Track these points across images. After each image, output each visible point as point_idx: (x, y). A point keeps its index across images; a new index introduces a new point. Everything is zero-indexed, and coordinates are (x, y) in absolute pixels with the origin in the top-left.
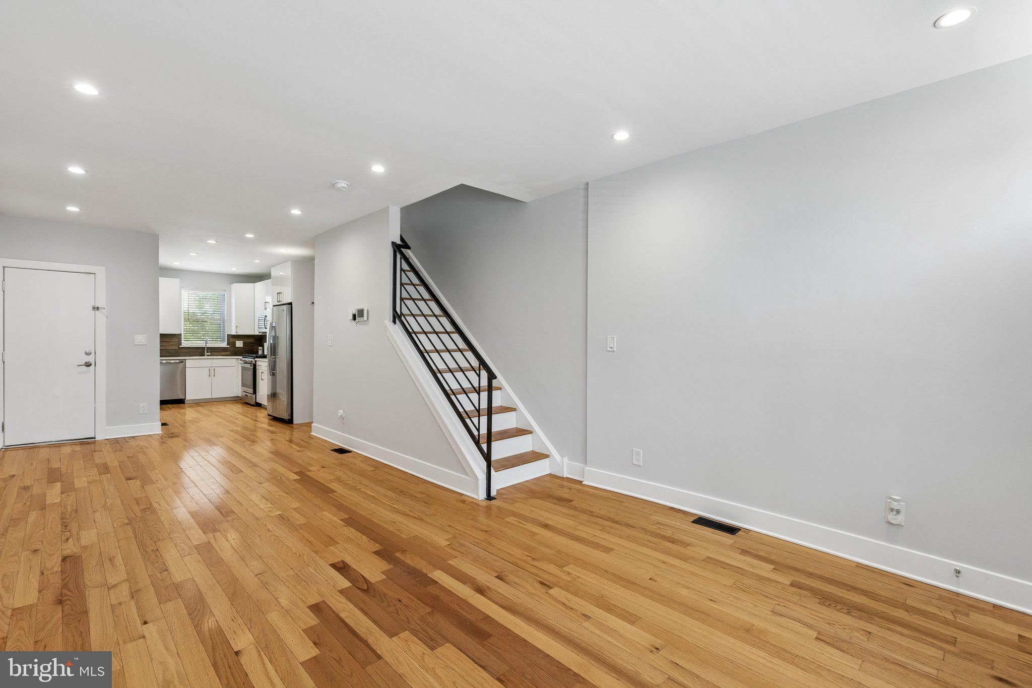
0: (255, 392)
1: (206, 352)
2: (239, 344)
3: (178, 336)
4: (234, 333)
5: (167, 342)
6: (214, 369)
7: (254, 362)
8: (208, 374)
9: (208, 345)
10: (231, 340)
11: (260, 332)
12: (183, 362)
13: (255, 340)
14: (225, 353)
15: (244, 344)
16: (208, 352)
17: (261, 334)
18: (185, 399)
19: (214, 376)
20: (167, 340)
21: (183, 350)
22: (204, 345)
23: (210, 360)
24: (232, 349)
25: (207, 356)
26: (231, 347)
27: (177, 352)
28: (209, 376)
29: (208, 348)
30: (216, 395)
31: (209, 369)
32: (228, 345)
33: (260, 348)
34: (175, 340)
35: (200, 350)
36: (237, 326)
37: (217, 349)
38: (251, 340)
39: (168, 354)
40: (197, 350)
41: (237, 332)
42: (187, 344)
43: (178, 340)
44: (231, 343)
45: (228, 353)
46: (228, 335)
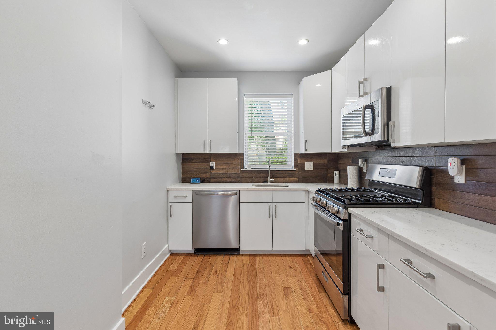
0: (348, 293)
1: (269, 177)
2: (309, 166)
3: (239, 157)
4: (302, 151)
5: (228, 163)
6: (276, 206)
7: (344, 216)
8: (268, 214)
9: (273, 168)
10: (299, 161)
11: (344, 147)
12: (236, 194)
13: (329, 161)
14: (292, 179)
15: (315, 165)
16: (271, 177)
17: (345, 150)
18: (239, 248)
19: (276, 216)
20: (229, 162)
21: (245, 175)
22: (266, 168)
23: (271, 192)
24: (300, 173)
25: (271, 182)
26: (299, 171)
27: (239, 177)
28: (270, 216)
29: (272, 172)
30: (278, 247)
31: (269, 205)
32: (295, 168)
33: (336, 172)
34: (237, 161)
35: (263, 175)
36: (306, 141)
37: (283, 173)
38: (325, 161)
39: (229, 180)
40: (260, 175)
41: (306, 150)
42: (249, 166)
43: (239, 161)
44: (299, 165)
45: (296, 179)
46: (295, 154)
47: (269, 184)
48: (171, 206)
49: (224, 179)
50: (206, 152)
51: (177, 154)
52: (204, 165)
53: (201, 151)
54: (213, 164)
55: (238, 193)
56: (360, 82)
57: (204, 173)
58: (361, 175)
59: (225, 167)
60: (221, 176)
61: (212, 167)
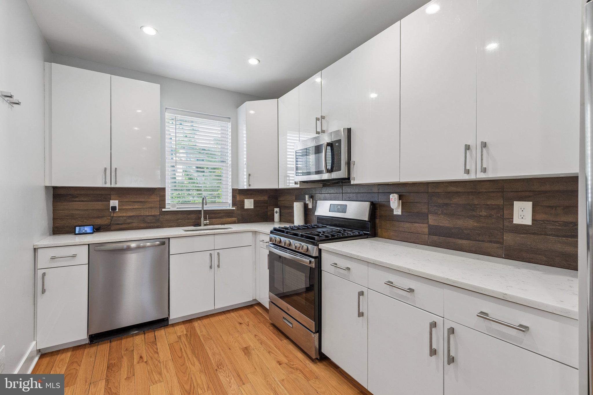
0: (319, 330)
1: (202, 219)
2: (249, 204)
3: (158, 193)
4: (244, 185)
5: (141, 202)
6: (218, 254)
7: (315, 254)
8: (208, 265)
9: (206, 208)
10: (238, 198)
12: (163, 243)
13: (269, 197)
14: (230, 219)
15: (255, 202)
16: (205, 219)
18: (169, 318)
19: (218, 266)
20: (143, 200)
21: (168, 217)
22: (199, 207)
23: (212, 237)
24: (239, 212)
25: (205, 225)
26: (237, 209)
27: (158, 220)
28: (211, 269)
29: (207, 212)
30: (222, 304)
31: (211, 255)
32: (233, 206)
33: (277, 210)
34: (155, 198)
35: (193, 216)
36: (250, 175)
37: (219, 213)
38: (266, 198)
39: (142, 225)
40: (189, 216)
41: (250, 185)
42: (174, 206)
43: (158, 199)
44: (237, 202)
45: (234, 219)
46: (233, 190)
47: (202, 227)
48: (44, 274)
49: (135, 225)
50: (108, 185)
51: (47, 188)
52: (99, 205)
53: (99, 184)
54: (114, 203)
55: (165, 242)
56: (317, 119)
57: (98, 217)
58: (307, 212)
59: (136, 207)
60: (129, 221)
61: (114, 208)
